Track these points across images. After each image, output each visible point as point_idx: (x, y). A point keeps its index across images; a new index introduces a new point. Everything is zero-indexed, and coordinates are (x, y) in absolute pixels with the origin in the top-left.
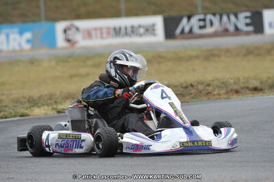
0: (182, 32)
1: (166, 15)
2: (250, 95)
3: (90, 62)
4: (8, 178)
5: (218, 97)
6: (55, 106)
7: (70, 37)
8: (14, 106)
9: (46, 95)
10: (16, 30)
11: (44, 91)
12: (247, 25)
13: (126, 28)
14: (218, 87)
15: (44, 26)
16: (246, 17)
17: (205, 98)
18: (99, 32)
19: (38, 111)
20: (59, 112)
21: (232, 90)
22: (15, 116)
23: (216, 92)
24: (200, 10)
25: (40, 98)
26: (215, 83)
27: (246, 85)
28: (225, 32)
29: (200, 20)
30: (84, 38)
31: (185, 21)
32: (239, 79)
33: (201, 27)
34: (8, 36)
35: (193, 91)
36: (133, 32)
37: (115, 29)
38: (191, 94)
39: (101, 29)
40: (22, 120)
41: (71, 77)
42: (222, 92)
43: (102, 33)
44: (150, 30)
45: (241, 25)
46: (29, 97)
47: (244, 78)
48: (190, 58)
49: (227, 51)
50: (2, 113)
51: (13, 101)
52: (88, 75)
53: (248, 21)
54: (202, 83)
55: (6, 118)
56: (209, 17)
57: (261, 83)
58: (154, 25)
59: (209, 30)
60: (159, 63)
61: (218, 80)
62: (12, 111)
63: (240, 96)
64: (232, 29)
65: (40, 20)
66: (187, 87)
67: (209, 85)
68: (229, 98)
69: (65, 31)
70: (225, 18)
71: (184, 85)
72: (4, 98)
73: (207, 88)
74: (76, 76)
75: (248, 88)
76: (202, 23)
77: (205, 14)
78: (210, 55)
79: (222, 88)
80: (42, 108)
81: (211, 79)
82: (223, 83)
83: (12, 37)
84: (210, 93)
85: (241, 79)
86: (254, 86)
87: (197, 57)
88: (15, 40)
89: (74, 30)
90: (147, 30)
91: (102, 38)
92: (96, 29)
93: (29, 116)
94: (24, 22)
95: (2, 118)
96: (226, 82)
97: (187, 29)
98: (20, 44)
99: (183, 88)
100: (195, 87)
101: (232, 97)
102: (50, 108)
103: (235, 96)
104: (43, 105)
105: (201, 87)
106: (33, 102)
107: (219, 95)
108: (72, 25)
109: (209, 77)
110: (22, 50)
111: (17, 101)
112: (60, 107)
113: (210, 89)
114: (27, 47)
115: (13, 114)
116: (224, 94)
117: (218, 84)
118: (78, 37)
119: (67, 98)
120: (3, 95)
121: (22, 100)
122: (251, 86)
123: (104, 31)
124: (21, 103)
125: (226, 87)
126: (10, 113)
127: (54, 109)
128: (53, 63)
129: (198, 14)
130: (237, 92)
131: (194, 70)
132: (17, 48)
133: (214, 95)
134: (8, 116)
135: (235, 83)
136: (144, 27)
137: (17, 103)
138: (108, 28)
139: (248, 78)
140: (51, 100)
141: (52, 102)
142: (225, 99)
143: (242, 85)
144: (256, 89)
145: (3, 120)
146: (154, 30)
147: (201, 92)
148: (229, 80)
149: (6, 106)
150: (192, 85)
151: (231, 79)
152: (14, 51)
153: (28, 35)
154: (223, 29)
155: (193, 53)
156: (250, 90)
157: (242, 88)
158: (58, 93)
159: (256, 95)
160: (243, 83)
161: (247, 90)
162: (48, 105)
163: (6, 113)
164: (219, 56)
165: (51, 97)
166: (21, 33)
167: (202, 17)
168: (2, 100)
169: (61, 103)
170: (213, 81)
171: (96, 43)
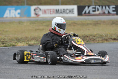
0: (85, 13)
1: (79, 5)
2: (112, 42)
3: (44, 24)
4: (4, 73)
5: (98, 42)
6: (27, 43)
7: (37, 13)
8: (10, 42)
9: (24, 37)
10: (14, 8)
11: (24, 35)
12: (113, 11)
13: (61, 10)
14: (99, 37)
15: (26, 7)
16: (113, 8)
17: (93, 42)
18: (49, 11)
19: (20, 44)
20: (29, 45)
21: (104, 39)
22: (10, 46)
23: (97, 40)
24: (93, 4)
25: (21, 39)
26: (97, 36)
27: (111, 37)
28: (104, 14)
29: (93, 8)
30: (43, 13)
31: (87, 8)
32: (108, 34)
33: (93, 11)
34: (10, 11)
35: (88, 39)
36: (64, 12)
37: (56, 10)
38: (87, 40)
39: (50, 10)
40: (13, 48)
41: (36, 30)
42: (100, 40)
43: (50, 12)
44: (71, 11)
45: (111, 11)
46: (17, 38)
47: (110, 34)
48: (88, 24)
49: (104, 22)
50: (5, 44)
51: (10, 39)
52: (43, 29)
53: (114, 9)
54: (92, 36)
55: (6, 46)
56: (97, 7)
57: (117, 37)
58: (73, 9)
59: (97, 12)
60: (74, 26)
61: (99, 34)
62: (9, 44)
63: (108, 42)
64: (107, 12)
65: (24, 5)
66: (85, 37)
67: (94, 37)
68: (103, 43)
69: (35, 10)
70: (104, 8)
71: (84, 36)
72: (6, 38)
73: (94, 38)
74: (38, 30)
75: (111, 38)
76: (94, 9)
77: (96, 6)
78: (96, 24)
79: (100, 38)
80: (22, 43)
81: (96, 34)
82: (101, 36)
83: (12, 11)
84: (95, 40)
85: (109, 34)
86: (114, 38)
87: (91, 24)
88: (13, 13)
89: (39, 9)
90: (70, 11)
91: (51, 14)
92: (48, 10)
93: (16, 46)
94: (17, 5)
95: (4, 46)
96: (102, 36)
97: (87, 12)
98: (15, 15)
99: (83, 37)
100: (89, 37)
101: (104, 42)
102: (25, 43)
103: (105, 42)
104: (22, 42)
105: (91, 37)
106: (18, 40)
107: (99, 41)
108: (38, 8)
109: (95, 33)
110: (16, 17)
111: (11, 39)
112: (30, 43)
113: (95, 38)
114: (18, 16)
115: (9, 45)
116: (101, 41)
117: (99, 36)
118: (40, 13)
119: (33, 39)
120: (6, 36)
121: (14, 39)
122: (113, 38)
123: (52, 11)
124: (13, 40)
125: (102, 38)
126: (8, 45)
127: (27, 44)
128: (28, 24)
129: (92, 5)
130: (106, 40)
131: (89, 29)
132: (14, 16)
133: (97, 41)
134: (7, 46)
135: (106, 36)
136: (69, 10)
137: (11, 40)
138: (53, 10)
139: (112, 34)
140: (26, 39)
141: (26, 40)
142: (101, 43)
143: (109, 37)
144: (115, 39)
145: (5, 47)
146: (73, 11)
147: (91, 39)
148: (104, 35)
149: (6, 41)
150: (87, 36)
151: (104, 34)
152: (12, 18)
153: (19, 11)
154: (103, 13)
155: (89, 22)
156: (112, 39)
157: (109, 39)
158: (29, 37)
159: (115, 42)
160: (109, 36)
161: (111, 39)
162: (24, 42)
163: (6, 45)
164: (100, 24)
165: (26, 38)
166: (16, 10)
167: (94, 7)
168: (5, 39)
169: (30, 41)
170: (96, 35)
171: (48, 16)
